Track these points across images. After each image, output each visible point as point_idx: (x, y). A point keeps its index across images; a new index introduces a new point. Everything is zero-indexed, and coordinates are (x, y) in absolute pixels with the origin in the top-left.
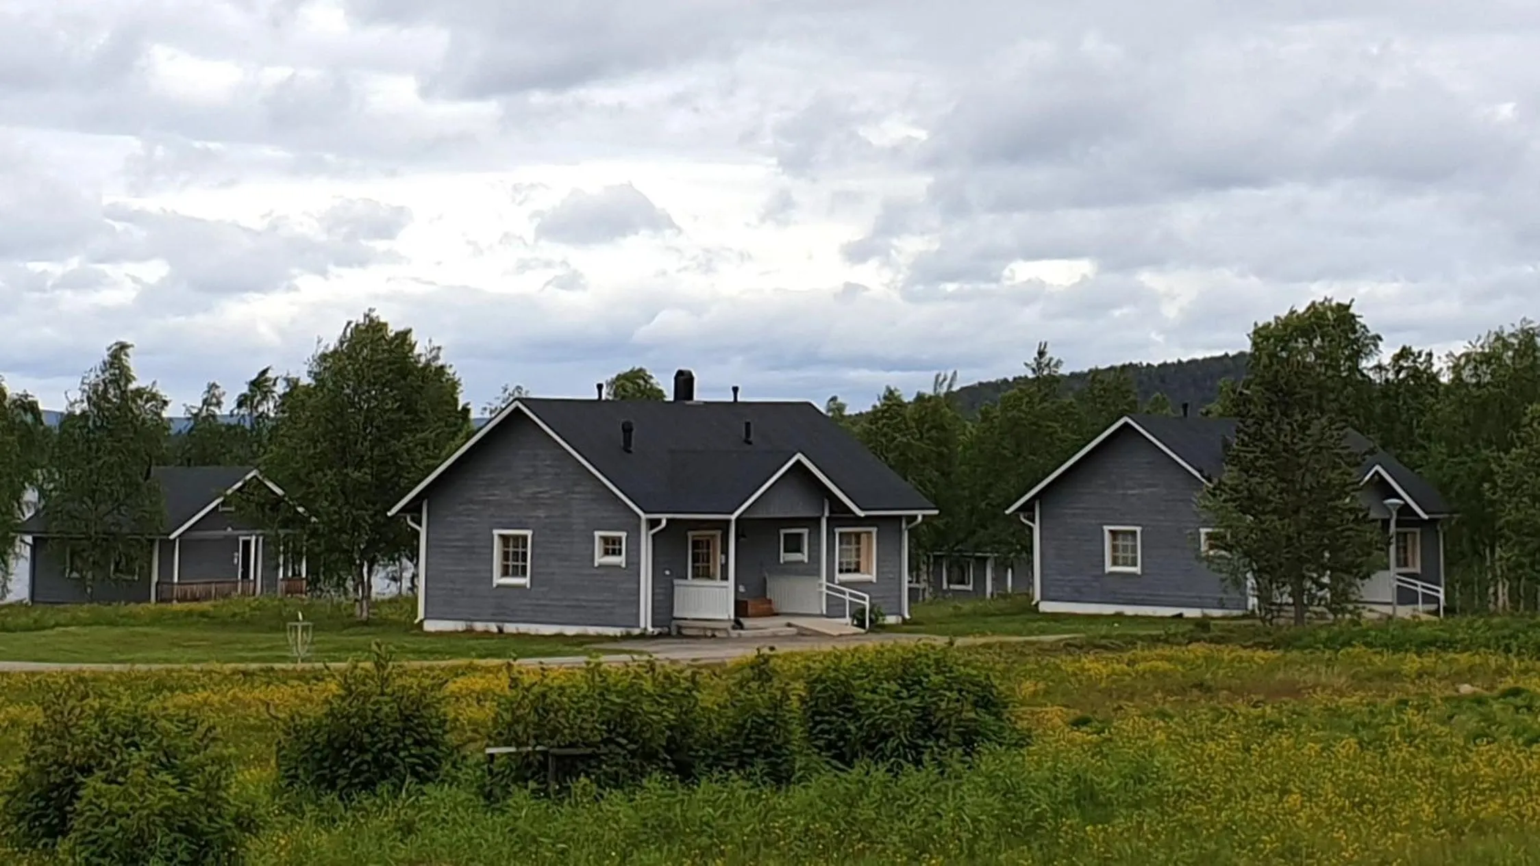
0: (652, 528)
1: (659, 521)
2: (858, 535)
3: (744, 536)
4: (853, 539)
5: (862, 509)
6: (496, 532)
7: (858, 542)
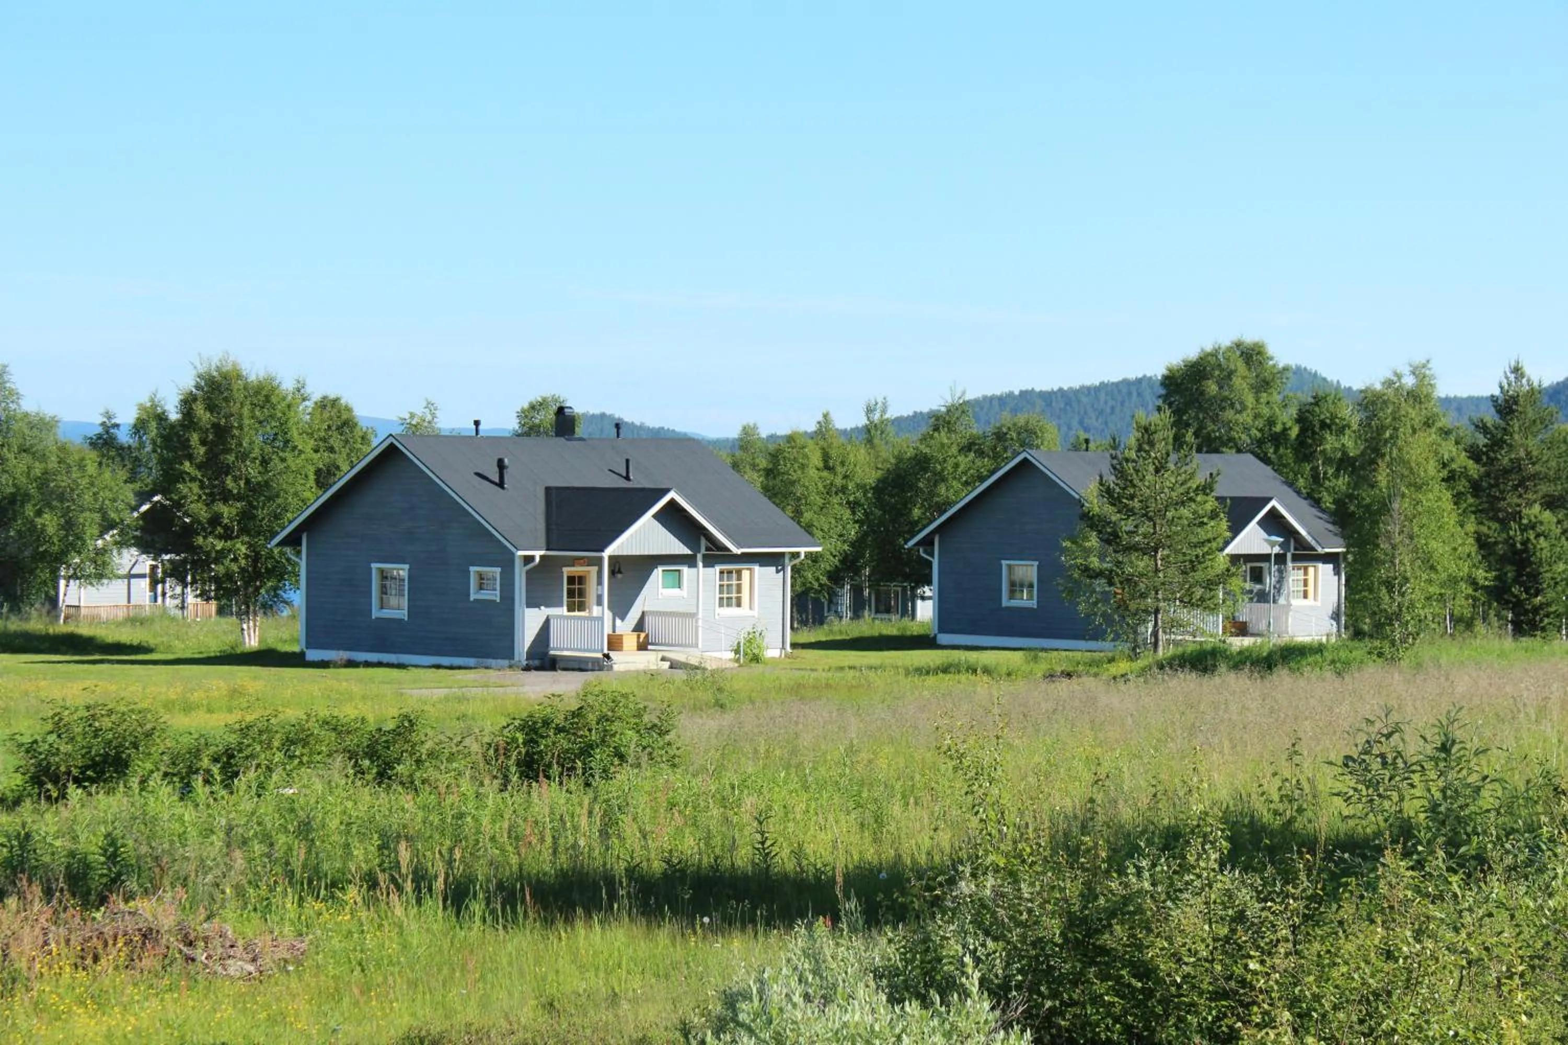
0: (525, 564)
1: (532, 558)
2: (739, 572)
3: (620, 572)
4: (734, 575)
5: (740, 546)
6: (374, 566)
7: (739, 578)
